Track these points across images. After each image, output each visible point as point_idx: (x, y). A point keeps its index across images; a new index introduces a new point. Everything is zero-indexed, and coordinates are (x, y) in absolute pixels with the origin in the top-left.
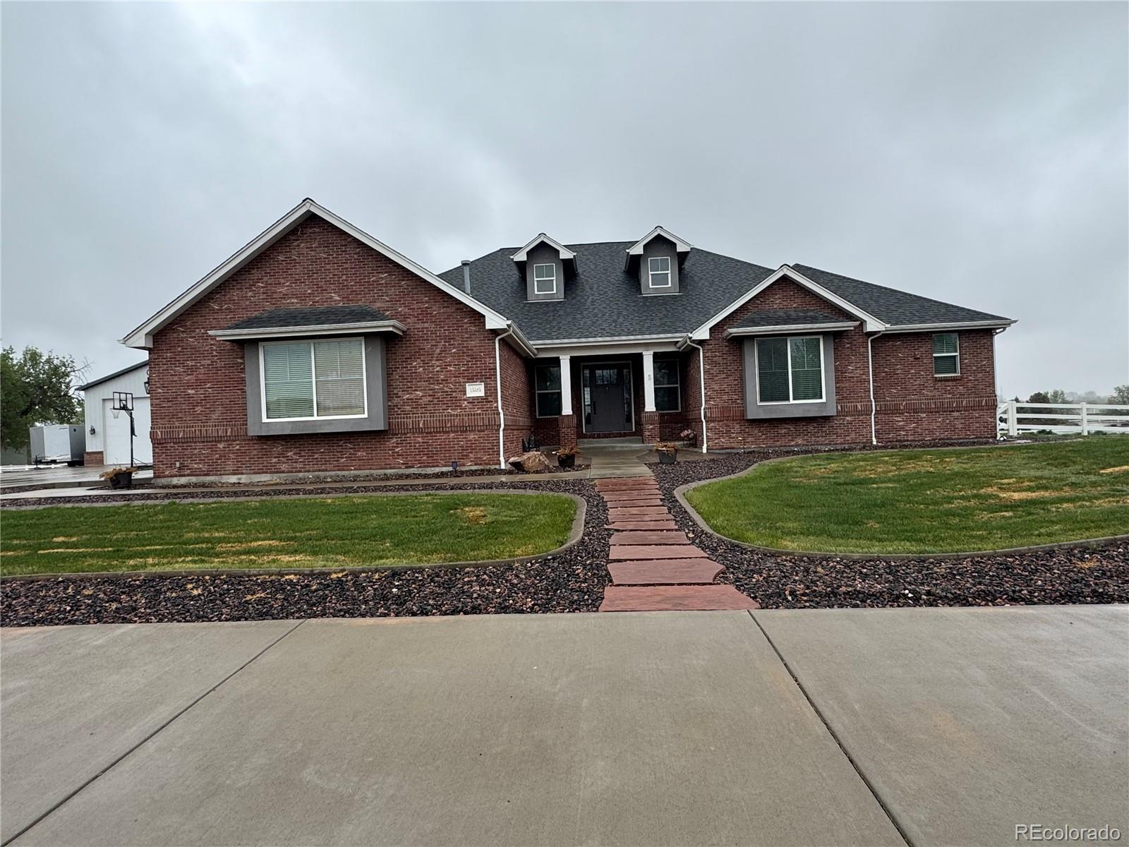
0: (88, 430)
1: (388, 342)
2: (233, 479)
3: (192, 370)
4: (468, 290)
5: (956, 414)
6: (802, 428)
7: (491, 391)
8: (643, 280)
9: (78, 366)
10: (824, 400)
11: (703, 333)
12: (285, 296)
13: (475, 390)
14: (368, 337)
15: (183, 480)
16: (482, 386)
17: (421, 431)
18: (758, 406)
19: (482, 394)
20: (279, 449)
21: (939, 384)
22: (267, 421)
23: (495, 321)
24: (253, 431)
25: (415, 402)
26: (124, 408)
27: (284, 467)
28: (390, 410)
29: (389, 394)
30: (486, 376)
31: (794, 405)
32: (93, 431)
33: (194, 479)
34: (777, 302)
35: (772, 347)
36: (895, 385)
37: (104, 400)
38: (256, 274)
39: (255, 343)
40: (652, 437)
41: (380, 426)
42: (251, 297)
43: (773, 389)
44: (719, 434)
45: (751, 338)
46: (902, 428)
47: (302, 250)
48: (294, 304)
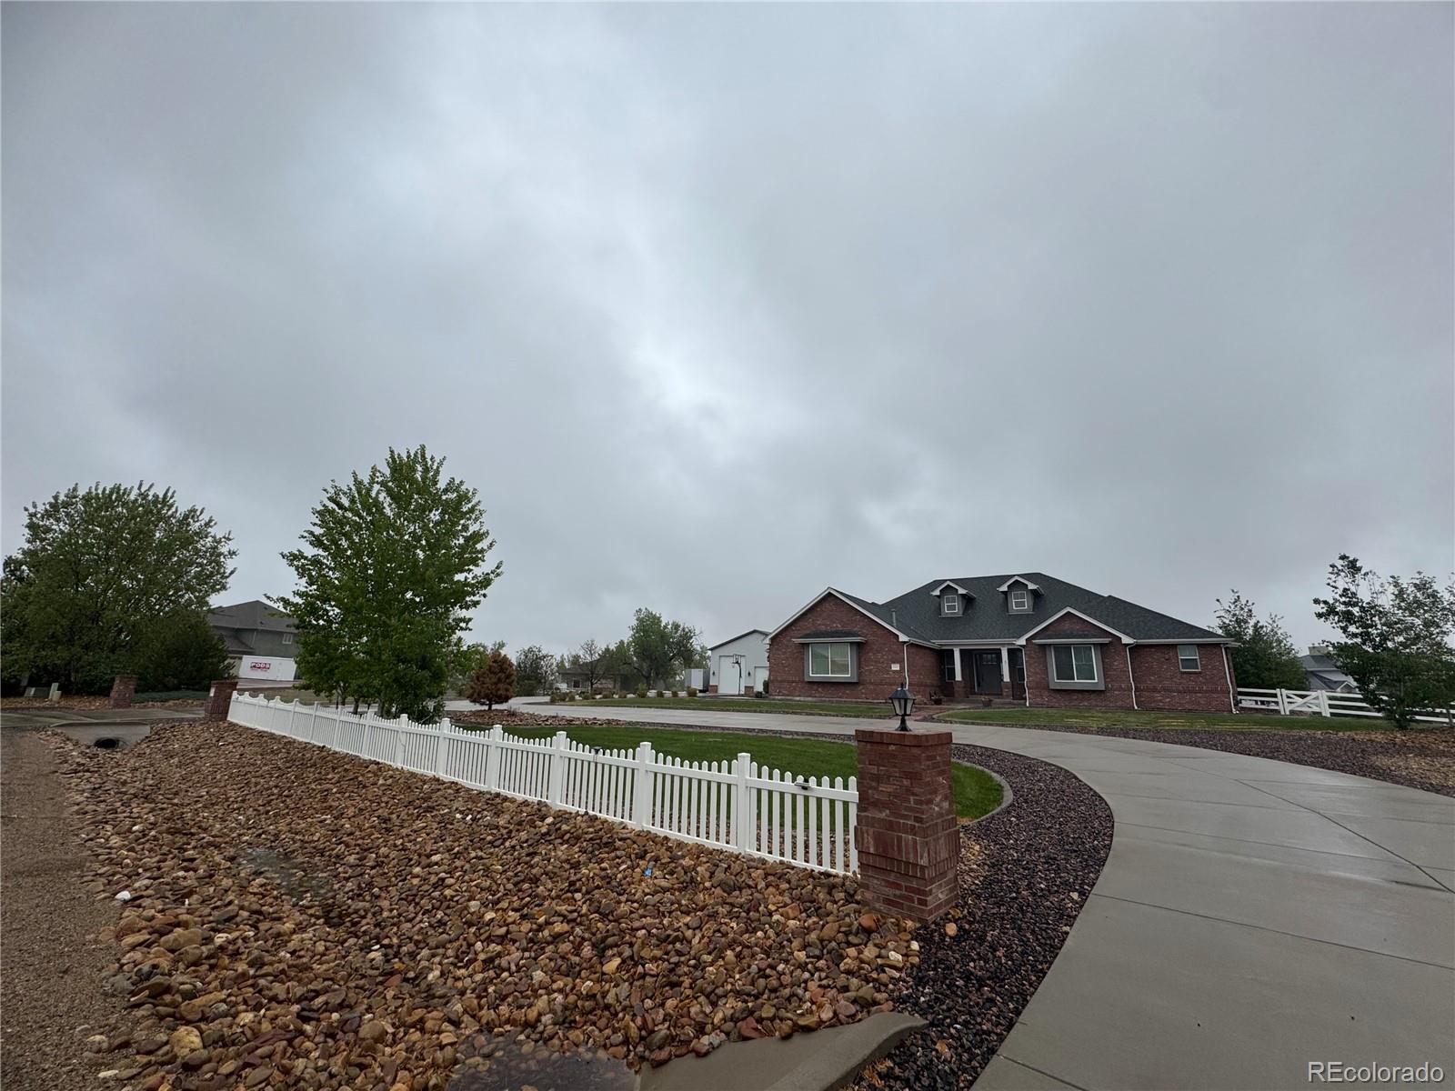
0: (711, 673)
1: (859, 646)
2: (798, 698)
3: (784, 653)
4: (895, 624)
5: (1198, 695)
6: (1087, 696)
7: (902, 668)
8: (1009, 605)
9: (697, 632)
10: (1096, 681)
11: (1022, 641)
12: (819, 625)
13: (896, 667)
14: (851, 643)
15: (779, 697)
16: (898, 665)
17: (872, 683)
18: (1056, 682)
19: (898, 669)
20: (815, 687)
21: (1185, 676)
22: (812, 675)
23: (903, 638)
24: (806, 680)
25: (870, 671)
26: (737, 663)
27: (817, 695)
28: (860, 674)
29: (859, 666)
30: (901, 662)
31: (1078, 682)
32: (714, 673)
33: (783, 697)
34: (1067, 626)
35: (1063, 650)
36: (1153, 674)
37: (720, 656)
38: (809, 616)
39: (808, 644)
40: (1007, 696)
41: (855, 680)
42: (808, 625)
43: (1065, 672)
44: (1036, 696)
45: (1050, 645)
46: (1161, 701)
47: (828, 606)
48: (823, 628)
